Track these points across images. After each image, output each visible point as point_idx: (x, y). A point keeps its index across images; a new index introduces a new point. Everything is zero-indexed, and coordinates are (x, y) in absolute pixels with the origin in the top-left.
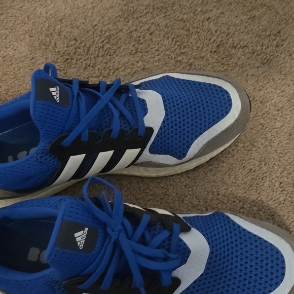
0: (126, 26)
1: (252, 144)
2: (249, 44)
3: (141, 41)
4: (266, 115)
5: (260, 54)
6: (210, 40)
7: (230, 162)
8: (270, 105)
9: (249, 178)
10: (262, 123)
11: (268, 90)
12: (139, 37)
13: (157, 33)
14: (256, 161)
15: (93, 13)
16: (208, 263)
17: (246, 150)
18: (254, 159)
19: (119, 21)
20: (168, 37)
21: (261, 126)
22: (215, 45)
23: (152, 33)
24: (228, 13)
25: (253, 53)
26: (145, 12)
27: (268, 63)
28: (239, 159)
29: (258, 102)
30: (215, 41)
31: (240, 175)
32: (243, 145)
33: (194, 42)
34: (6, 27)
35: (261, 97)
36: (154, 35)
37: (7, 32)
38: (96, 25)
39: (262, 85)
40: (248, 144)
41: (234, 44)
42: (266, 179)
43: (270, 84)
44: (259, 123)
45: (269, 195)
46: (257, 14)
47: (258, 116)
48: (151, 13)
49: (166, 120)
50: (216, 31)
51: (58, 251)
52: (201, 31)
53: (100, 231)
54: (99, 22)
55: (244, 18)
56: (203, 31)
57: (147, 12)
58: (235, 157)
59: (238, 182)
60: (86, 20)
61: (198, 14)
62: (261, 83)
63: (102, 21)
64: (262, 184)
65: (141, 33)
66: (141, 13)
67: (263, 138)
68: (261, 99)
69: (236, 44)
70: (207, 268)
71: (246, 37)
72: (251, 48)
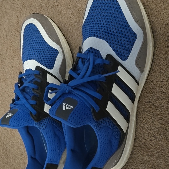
0: (9, 80)
1: (60, 13)
2: (17, 15)
3: (15, 72)
4: (47, 5)
5: (21, 9)
6: (15, 36)
7: (68, 25)
8: (43, 3)
9: (76, 15)
10: (50, 8)
11: (36, 4)
12: (14, 73)
13: (12, 63)
14: (68, 10)
15: (4, 97)
16: (100, 37)
17: (63, 16)
18: (67, 12)
19: (7, 83)
20: (14, 58)
21: (52, 8)
22: (17, 33)
23: (12, 66)
24: (4, 26)
25: (20, 12)
26: (3, 69)
27: (24, 4)
28: (67, 20)
29: (41, 10)
30: (15, 33)
31: (74, 20)
32: (60, 18)
33: (16, 44)
34: (9, 142)
35: (39, 8)
36: (13, 65)
37: (11, 141)
38: (9, 96)
39: (34, 8)
40: (60, 15)
41: (16, 23)
42: (76, 5)
43: (33, 3)
44: (51, 9)
45: (83, 4)
46: (4, 11)
47: (47, 10)
48: (4, 66)
49: (36, 59)
50: (11, 32)
51: (69, 120)
52: (11, 40)
53: (68, 96)
54: (7, 93)
55: (6, 17)
56: (11, 39)
57: (4, 69)
58: (66, 22)
59: (78, 21)
60: (7, 100)
61: (5, 42)
62: (33, 8)
63: (7, 92)
64: (78, 7)
65: (12, 72)
66: (4, 71)
67: (57, 7)
68: (40, 8)
69: (17, 22)
70: (103, 38)
71: (14, 16)
72: (18, 13)
